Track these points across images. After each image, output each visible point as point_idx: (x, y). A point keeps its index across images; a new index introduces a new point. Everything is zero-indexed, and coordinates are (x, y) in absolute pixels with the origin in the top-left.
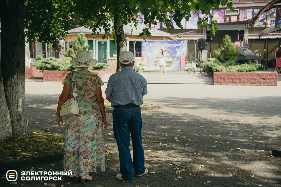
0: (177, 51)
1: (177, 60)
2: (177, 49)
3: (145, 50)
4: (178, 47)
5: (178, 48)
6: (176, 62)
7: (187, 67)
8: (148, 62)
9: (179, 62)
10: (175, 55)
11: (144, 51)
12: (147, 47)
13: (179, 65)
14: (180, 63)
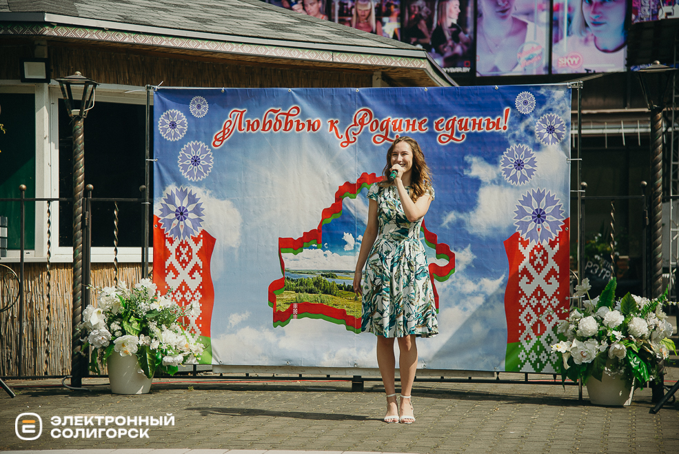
0: (477, 183)
1: (478, 270)
2: (479, 169)
3: (179, 181)
4: (489, 147)
5: (492, 160)
6: (470, 287)
7: (583, 339)
8: (207, 290)
9: (493, 285)
10: (459, 224)
11: (172, 188)
12: (193, 148)
13: (499, 313)
14: (512, 296)
